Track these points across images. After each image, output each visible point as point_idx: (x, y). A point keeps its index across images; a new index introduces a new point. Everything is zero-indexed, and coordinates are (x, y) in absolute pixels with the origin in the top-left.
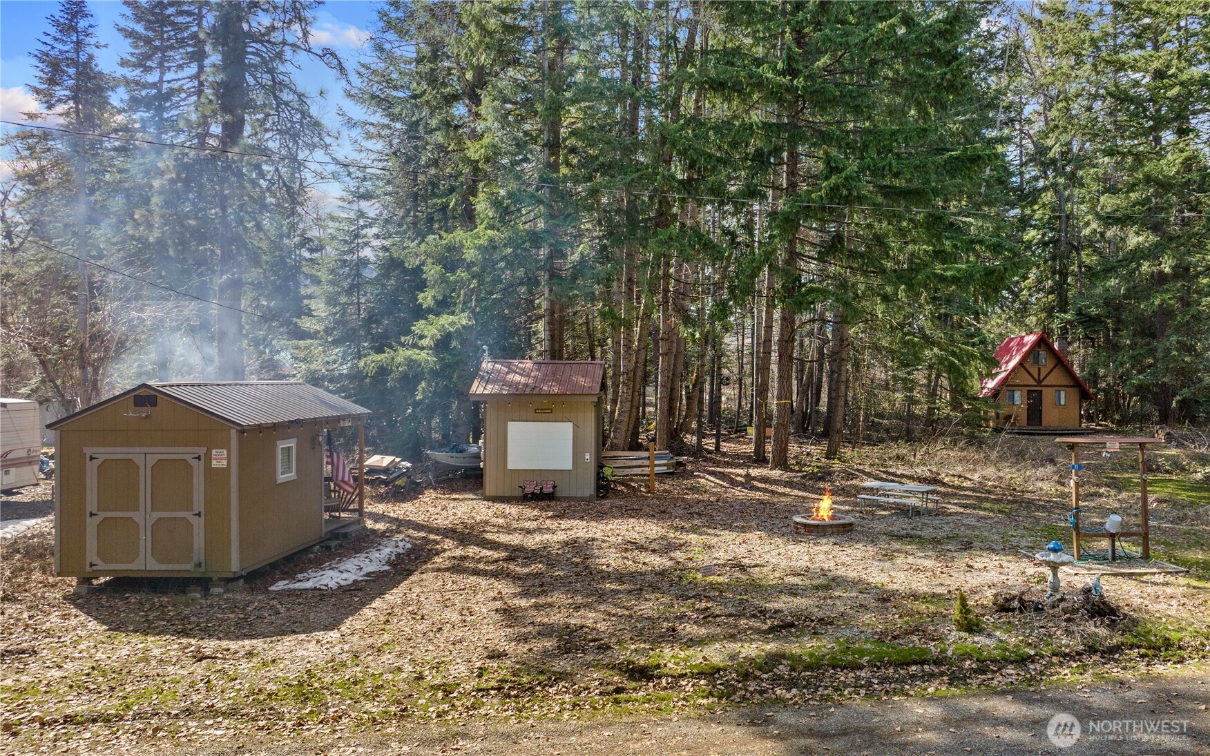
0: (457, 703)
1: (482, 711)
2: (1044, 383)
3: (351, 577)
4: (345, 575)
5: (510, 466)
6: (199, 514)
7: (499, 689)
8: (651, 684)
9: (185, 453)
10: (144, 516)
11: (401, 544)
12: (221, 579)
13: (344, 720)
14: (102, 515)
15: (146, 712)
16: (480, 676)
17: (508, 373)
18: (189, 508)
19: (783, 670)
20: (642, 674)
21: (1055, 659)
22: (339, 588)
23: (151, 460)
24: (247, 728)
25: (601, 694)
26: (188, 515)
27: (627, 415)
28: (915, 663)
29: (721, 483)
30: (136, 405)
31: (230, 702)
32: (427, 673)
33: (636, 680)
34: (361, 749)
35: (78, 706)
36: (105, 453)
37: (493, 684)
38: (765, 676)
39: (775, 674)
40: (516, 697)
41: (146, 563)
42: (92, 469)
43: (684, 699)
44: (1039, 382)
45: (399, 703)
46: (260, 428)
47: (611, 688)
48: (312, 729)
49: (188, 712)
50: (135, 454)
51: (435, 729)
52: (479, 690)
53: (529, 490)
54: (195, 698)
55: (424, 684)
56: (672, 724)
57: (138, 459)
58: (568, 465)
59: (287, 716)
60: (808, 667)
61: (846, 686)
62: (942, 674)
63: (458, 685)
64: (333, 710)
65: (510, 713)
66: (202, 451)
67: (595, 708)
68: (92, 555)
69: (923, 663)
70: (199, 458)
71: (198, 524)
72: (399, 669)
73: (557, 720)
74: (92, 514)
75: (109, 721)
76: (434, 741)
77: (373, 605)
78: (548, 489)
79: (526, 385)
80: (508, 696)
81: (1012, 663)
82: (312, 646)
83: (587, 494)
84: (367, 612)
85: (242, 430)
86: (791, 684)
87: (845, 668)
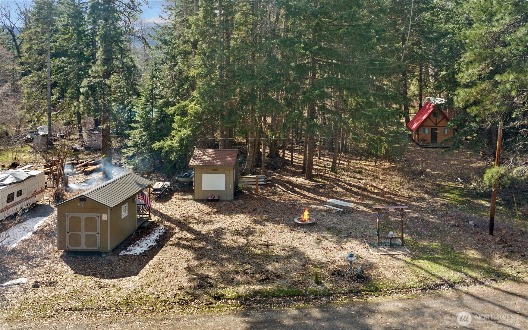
0: (167, 307)
1: (173, 310)
2: (438, 125)
3: (144, 249)
4: (142, 249)
5: (203, 189)
6: (99, 233)
7: (179, 302)
8: (220, 301)
9: (95, 215)
10: (83, 234)
11: (161, 231)
12: (105, 252)
13: (138, 312)
14: (70, 233)
15: (88, 308)
16: (175, 297)
17: (203, 155)
18: (96, 231)
19: (258, 297)
20: (218, 298)
21: (339, 295)
22: (140, 254)
23: (85, 217)
24: (113, 314)
25: (206, 305)
26: (95, 233)
27: (252, 158)
28: (296, 296)
29: (283, 189)
30: (80, 201)
31: (109, 305)
32: (160, 295)
33: (216, 300)
34: (141, 323)
35: (72, 304)
36: (71, 215)
37: (178, 300)
38: (252, 299)
39: (255, 299)
40: (183, 305)
41: (83, 247)
42: (67, 220)
43: (228, 307)
44: (436, 125)
45: (152, 306)
46: (116, 206)
47: (209, 303)
48: (130, 315)
49: (98, 308)
50: (79, 215)
51: (161, 317)
52: (173, 303)
53: (210, 198)
54: (100, 303)
55: (159, 299)
56: (221, 317)
57: (81, 217)
58: (224, 189)
59: (123, 310)
60: (265, 297)
61: (274, 303)
62: (303, 300)
63: (168, 300)
64: (135, 308)
65: (180, 311)
66: (99, 215)
67: (203, 310)
68: (67, 244)
69: (298, 296)
70: (98, 217)
71: (98, 237)
72: (153, 293)
73: (192, 314)
74: (68, 232)
75: (79, 310)
76: (159, 320)
77: (149, 264)
78: (216, 198)
79: (209, 161)
80: (181, 305)
81: (325, 296)
82: (130, 282)
83: (230, 199)
84: (147, 267)
85: (111, 209)
86: (258, 302)
87: (276, 297)
